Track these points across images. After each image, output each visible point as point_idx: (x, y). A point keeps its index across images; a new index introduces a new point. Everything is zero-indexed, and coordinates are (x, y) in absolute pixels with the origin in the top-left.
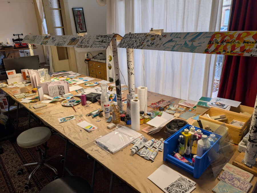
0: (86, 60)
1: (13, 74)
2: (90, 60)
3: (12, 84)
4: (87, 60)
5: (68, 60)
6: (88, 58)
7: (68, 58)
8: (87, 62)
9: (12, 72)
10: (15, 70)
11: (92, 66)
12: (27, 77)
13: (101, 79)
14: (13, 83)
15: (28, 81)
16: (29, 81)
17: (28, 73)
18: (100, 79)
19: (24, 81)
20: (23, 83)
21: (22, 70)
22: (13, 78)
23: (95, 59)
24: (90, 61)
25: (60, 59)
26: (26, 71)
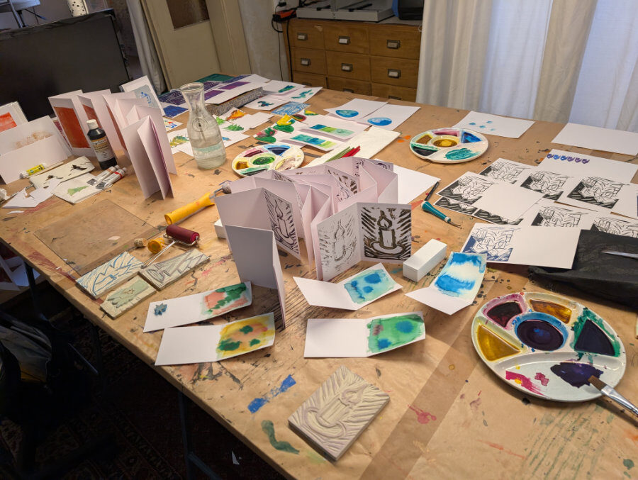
0: (276, 18)
1: (14, 124)
2: (294, 15)
3: (22, 177)
4: (283, 16)
5: (205, 25)
6: (283, 8)
7: (206, 17)
8: (280, 26)
9: (7, 116)
10: (16, 103)
11: (306, 38)
12: (93, 135)
13: (353, 92)
14: (25, 174)
15: (101, 158)
16: (108, 157)
17: (91, 113)
18: (348, 94)
19: (76, 157)
20: (75, 167)
21: (56, 100)
22: (19, 145)
23: (319, 9)
24: (292, 20)
25: (178, 24)
26: (75, 99)
